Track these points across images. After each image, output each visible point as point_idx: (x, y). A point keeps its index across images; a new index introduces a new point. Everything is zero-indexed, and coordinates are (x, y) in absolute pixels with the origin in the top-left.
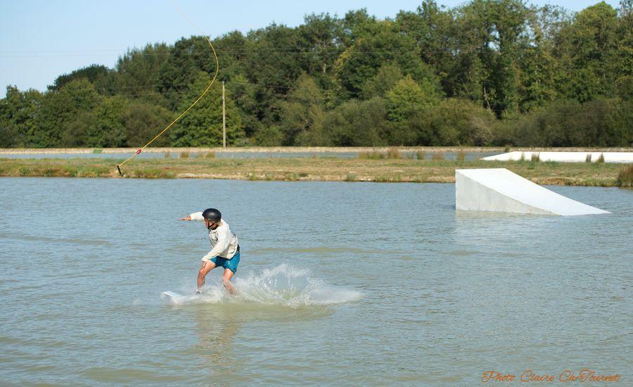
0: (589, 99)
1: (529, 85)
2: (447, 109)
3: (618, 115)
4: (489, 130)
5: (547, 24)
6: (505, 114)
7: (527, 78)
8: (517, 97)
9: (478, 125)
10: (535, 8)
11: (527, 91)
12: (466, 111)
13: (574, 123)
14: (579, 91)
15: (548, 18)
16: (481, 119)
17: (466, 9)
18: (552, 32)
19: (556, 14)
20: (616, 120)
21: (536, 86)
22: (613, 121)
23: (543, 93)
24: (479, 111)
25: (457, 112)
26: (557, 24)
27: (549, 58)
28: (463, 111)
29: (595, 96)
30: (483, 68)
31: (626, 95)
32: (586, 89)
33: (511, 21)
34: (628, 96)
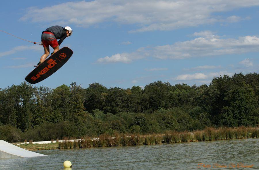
0: (58, 122)
1: (35, 118)
2: (2, 129)
3: (69, 127)
4: (19, 136)
5: (41, 94)
6: (26, 130)
7: (34, 116)
8: (30, 123)
9: (15, 135)
10: (37, 88)
11: (35, 121)
12: (10, 129)
13: (52, 132)
14: (53, 119)
15: (42, 92)
16: (16, 132)
17: (9, 90)
18: (44, 97)
19: (45, 90)
20: (68, 129)
21: (38, 119)
22: (68, 130)
23: (41, 122)
24: (15, 129)
25: (6, 130)
26: (45, 94)
27: (43, 108)
28: (8, 130)
29: (60, 120)
30: (17, 112)
31: (72, 119)
32: (56, 118)
33: (27, 93)
34: (73, 120)
